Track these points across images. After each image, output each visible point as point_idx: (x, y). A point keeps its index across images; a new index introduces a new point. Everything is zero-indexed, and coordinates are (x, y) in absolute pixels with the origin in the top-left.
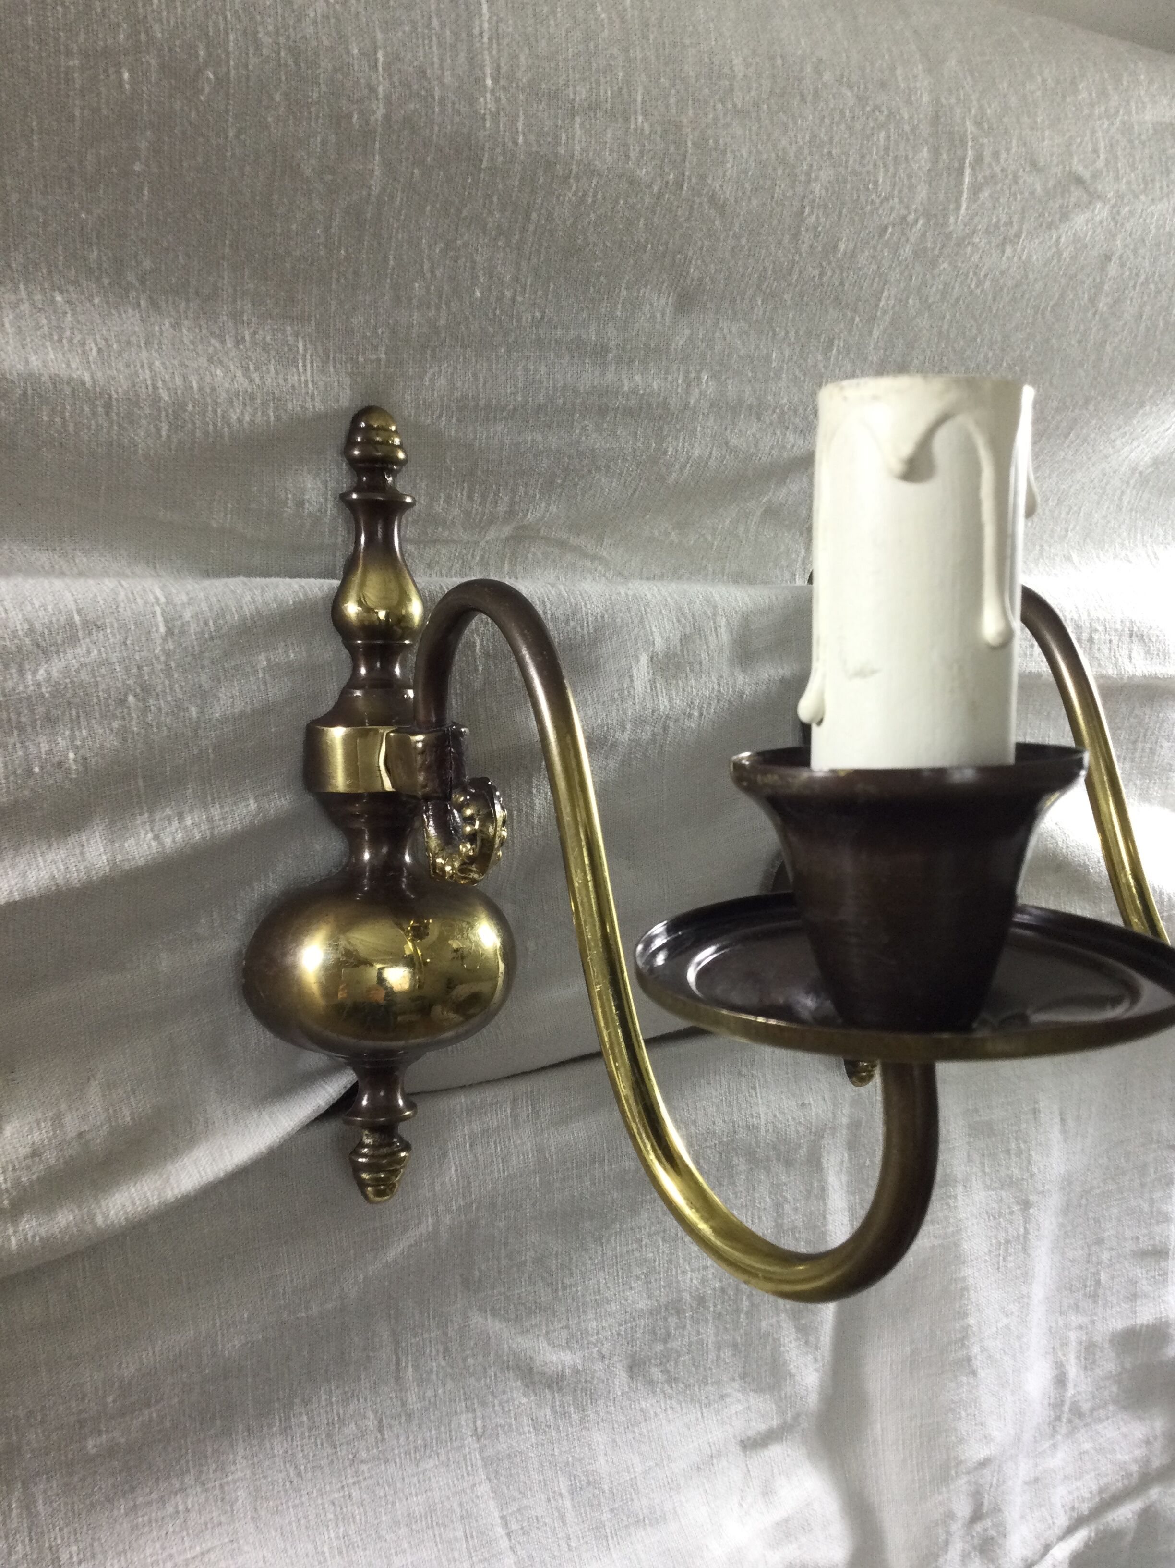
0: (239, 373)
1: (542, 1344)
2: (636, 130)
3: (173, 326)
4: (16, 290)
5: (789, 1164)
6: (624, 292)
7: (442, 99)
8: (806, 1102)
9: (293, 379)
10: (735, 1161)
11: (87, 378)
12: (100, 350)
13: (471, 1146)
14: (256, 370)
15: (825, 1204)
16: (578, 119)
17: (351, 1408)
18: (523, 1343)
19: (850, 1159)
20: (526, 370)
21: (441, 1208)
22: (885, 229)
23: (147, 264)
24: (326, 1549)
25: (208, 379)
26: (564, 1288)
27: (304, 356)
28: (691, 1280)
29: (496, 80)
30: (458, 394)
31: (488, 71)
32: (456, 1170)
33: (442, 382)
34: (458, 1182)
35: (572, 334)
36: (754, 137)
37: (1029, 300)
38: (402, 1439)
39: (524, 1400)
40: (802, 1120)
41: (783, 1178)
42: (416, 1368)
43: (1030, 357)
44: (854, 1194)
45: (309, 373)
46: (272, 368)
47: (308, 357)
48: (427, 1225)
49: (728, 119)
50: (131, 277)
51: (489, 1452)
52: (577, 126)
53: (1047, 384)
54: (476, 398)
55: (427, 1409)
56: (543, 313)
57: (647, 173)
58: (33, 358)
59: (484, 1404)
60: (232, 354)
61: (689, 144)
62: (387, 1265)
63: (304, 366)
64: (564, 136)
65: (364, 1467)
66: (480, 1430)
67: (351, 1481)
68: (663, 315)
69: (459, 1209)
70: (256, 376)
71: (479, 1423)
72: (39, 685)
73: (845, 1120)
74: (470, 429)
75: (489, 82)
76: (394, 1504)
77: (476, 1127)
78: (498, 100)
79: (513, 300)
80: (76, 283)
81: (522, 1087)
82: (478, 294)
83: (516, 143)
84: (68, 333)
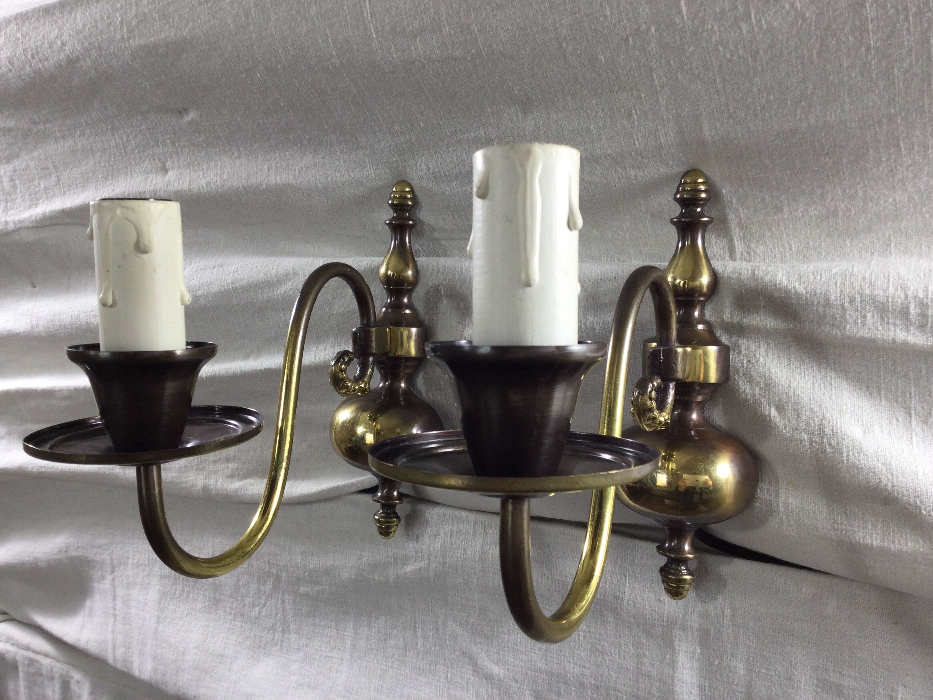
0: (346, 173)
1: (484, 655)
2: (447, 35)
3: (322, 158)
4: (276, 153)
5: (648, 634)
6: (489, 110)
7: (358, 49)
8: (662, 599)
9: (366, 173)
10: (606, 613)
11: (294, 183)
12: (299, 172)
13: (451, 536)
14: (352, 171)
15: (674, 673)
16: (418, 38)
17: (395, 632)
18: (475, 649)
19: (702, 654)
20: (457, 156)
21: (432, 559)
22: (627, 39)
23: (307, 137)
24: (372, 686)
25: (334, 178)
26: (498, 633)
27: (369, 163)
28: (574, 668)
29: (377, 34)
30: (431, 171)
31: (373, 31)
32: (441, 544)
33: (423, 167)
34: (441, 549)
35: (473, 135)
36: (513, 17)
37: (789, 54)
38: (414, 660)
39: (472, 678)
40: (656, 609)
41: (644, 641)
42: (423, 630)
43: (812, 94)
44: (705, 678)
45: (372, 170)
46: (358, 169)
47: (371, 163)
48: (424, 563)
49: (495, 12)
50: (305, 142)
51: (452, 692)
52: (418, 42)
53: (839, 111)
54: (439, 172)
55: (426, 653)
56: (455, 128)
57: (460, 53)
58: (278, 178)
59: (452, 667)
60: (343, 166)
61: (476, 32)
62: (406, 573)
63: (370, 167)
64: (413, 48)
65: (396, 662)
66: (449, 678)
67: (390, 665)
68: (517, 117)
69: (439, 563)
70: (352, 174)
71: (449, 675)
72: (278, 295)
73: (694, 625)
74: (442, 186)
75: (374, 35)
76: (404, 686)
77: (455, 528)
78: (380, 42)
79: (438, 124)
80: (291, 148)
81: (480, 517)
82: (422, 125)
83: (393, 58)
84: (291, 166)
